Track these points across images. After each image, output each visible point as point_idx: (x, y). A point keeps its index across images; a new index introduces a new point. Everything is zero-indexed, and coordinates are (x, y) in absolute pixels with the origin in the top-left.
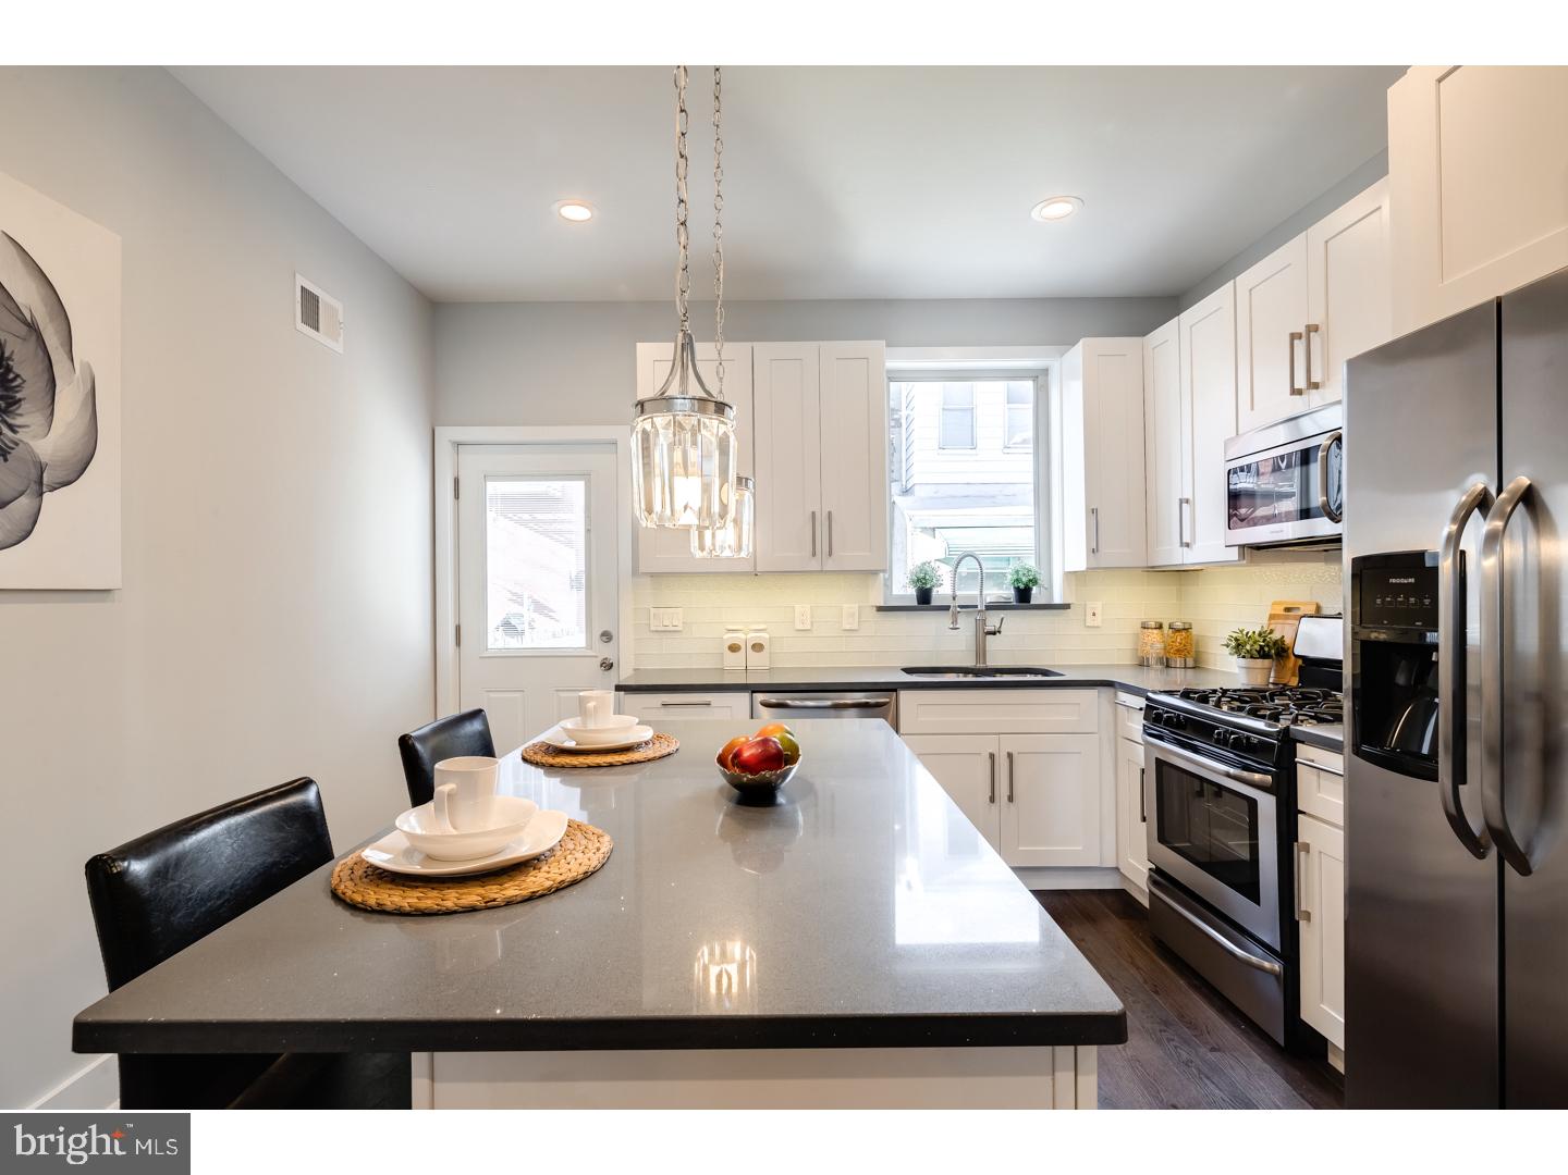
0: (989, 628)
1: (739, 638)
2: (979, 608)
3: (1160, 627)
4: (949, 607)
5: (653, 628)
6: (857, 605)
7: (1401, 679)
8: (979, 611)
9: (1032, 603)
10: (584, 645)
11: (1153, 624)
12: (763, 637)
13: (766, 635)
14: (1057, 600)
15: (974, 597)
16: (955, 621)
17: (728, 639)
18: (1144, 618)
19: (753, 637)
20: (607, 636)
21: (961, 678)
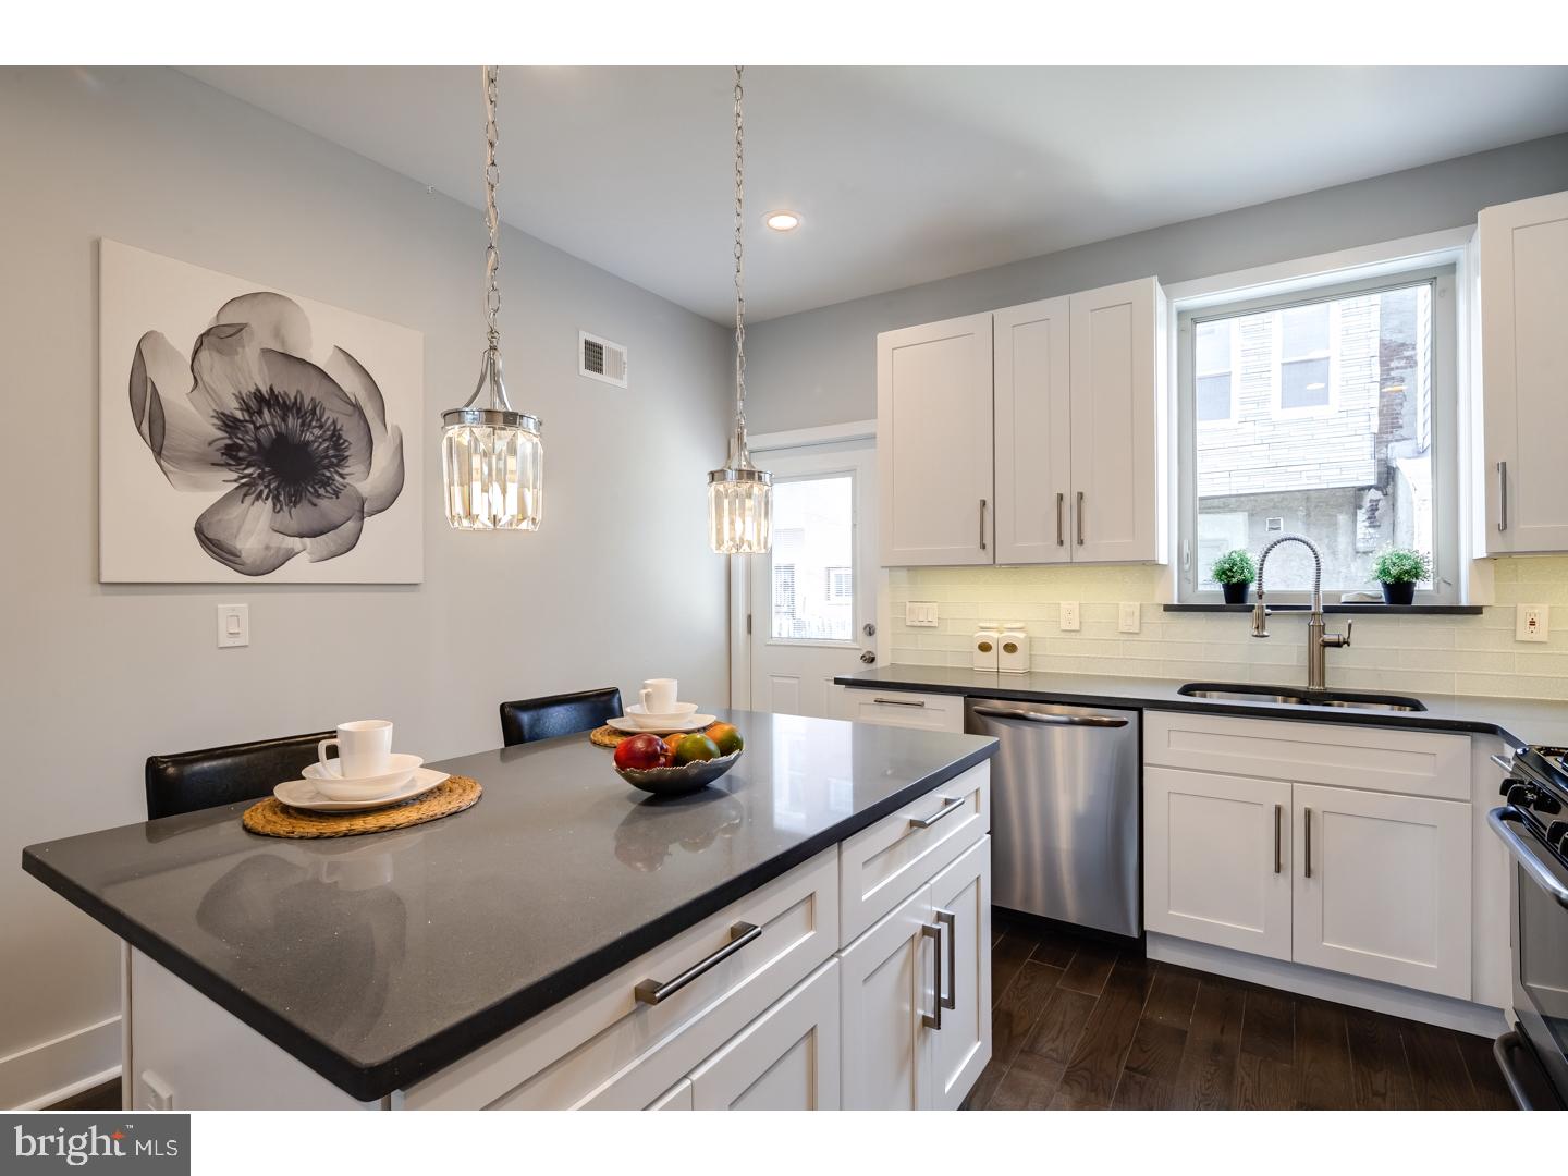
0: (1328, 637)
1: (992, 637)
2: (1313, 610)
4: (1253, 607)
5: (909, 624)
6: (1137, 604)
8: (1314, 614)
9: (1415, 604)
10: (850, 637)
12: (1017, 637)
13: (1021, 635)
14: (1464, 603)
15: (1306, 595)
16: (1260, 626)
17: (981, 636)
19: (1007, 637)
20: (870, 630)
21: (1279, 704)
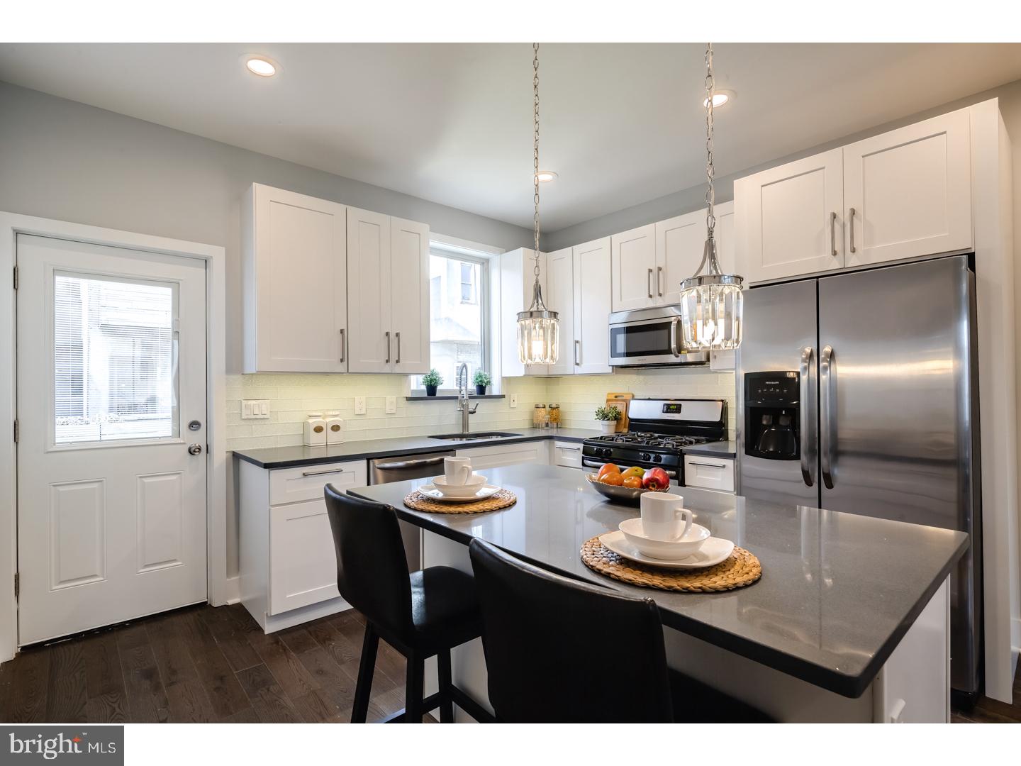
0: (471, 410)
1: (322, 422)
3: (545, 407)
5: (244, 417)
6: (398, 396)
7: (764, 422)
9: (486, 394)
11: (541, 406)
12: (339, 421)
13: (343, 419)
14: (497, 393)
18: (537, 402)
19: (331, 421)
20: (195, 425)
